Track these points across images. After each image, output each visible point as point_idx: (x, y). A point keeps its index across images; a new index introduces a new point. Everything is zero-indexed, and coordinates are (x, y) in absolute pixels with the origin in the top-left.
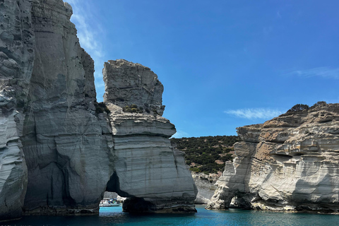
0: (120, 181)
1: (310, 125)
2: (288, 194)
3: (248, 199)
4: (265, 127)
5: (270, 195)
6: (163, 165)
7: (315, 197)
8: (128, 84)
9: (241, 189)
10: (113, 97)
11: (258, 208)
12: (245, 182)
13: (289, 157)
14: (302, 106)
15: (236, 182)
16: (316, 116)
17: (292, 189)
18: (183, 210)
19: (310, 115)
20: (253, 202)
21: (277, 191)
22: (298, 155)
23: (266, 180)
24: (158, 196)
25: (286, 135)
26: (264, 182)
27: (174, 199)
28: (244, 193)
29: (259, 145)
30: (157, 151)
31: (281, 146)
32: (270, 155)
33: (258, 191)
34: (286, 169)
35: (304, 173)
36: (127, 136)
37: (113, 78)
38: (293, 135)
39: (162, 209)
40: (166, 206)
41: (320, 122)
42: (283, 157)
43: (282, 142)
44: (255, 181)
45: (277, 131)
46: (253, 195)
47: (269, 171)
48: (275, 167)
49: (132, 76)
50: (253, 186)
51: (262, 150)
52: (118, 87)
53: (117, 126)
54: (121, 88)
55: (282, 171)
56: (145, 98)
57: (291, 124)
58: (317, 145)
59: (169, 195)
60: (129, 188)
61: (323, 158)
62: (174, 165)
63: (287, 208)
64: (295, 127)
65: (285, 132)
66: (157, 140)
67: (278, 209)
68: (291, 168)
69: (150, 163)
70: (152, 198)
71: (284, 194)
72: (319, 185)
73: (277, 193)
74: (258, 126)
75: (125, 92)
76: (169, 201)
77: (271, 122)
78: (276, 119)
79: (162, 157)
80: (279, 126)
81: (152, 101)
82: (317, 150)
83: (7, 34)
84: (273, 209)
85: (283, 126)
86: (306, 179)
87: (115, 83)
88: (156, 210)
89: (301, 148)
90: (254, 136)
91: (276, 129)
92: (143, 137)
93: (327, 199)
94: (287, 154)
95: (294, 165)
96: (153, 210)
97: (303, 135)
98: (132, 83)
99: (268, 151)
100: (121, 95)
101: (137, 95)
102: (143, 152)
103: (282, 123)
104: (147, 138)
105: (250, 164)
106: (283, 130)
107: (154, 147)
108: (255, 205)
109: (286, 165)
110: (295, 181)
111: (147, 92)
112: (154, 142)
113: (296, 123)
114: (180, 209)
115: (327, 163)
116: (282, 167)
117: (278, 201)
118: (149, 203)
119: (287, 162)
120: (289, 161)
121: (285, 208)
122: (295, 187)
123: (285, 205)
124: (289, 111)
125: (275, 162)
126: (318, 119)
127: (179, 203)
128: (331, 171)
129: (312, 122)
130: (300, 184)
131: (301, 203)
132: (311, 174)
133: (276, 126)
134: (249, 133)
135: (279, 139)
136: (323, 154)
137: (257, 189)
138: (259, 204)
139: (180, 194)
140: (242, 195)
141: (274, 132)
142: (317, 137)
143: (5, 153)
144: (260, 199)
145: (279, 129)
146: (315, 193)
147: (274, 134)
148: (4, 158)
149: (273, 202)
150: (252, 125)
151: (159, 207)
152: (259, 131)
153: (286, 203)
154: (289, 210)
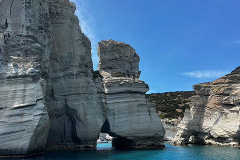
0: (111, 126)
2: (233, 133)
3: (202, 137)
4: (214, 84)
5: (219, 134)
6: (140, 114)
8: (115, 57)
9: (197, 130)
10: (104, 67)
11: (210, 144)
12: (200, 125)
13: (233, 106)
15: (193, 125)
17: (236, 129)
18: (155, 145)
20: (206, 139)
21: (225, 131)
23: (216, 123)
24: (137, 135)
25: (231, 89)
26: (214, 124)
27: (149, 138)
28: (199, 133)
29: (210, 97)
30: (135, 104)
31: (227, 97)
32: (218, 104)
33: (210, 131)
34: (230, 115)
36: (115, 93)
37: (104, 53)
38: (236, 89)
39: (140, 145)
40: (142, 143)
42: (229, 105)
43: (228, 95)
44: (207, 124)
45: (224, 87)
46: (206, 134)
47: (218, 116)
48: (222, 113)
49: (117, 51)
50: (206, 128)
51: (212, 101)
52: (108, 59)
53: (108, 87)
54: (110, 60)
55: (228, 116)
56: (127, 67)
57: (235, 81)
59: (145, 135)
60: (117, 130)
62: (148, 113)
63: (232, 143)
64: (238, 83)
65: (230, 87)
66: (136, 96)
67: (226, 144)
68: (235, 113)
69: (131, 112)
70: (133, 137)
71: (230, 133)
73: (225, 133)
74: (209, 83)
75: (112, 63)
76: (145, 139)
77: (219, 80)
78: (223, 78)
79: (140, 108)
80: (226, 83)
81: (131, 68)
83: (33, 26)
84: (221, 144)
85: (228, 83)
87: (105, 57)
88: (136, 145)
90: (206, 91)
91: (223, 85)
92: (126, 94)
94: (232, 103)
95: (238, 112)
96: (134, 145)
98: (118, 56)
99: (217, 102)
100: (110, 65)
101: (121, 64)
102: (126, 104)
103: (228, 80)
104: (129, 95)
105: (203, 111)
106: (228, 86)
107: (133, 101)
108: (207, 141)
109: (231, 111)
110: (238, 124)
111: (128, 62)
112: (134, 97)
113: (239, 80)
114: (153, 145)
116: (228, 113)
117: (225, 138)
118: (131, 141)
119: (232, 109)
120: (234, 109)
121: (230, 143)
122: (238, 128)
123: (231, 141)
124: (233, 71)
125: (222, 110)
127: (152, 141)
133: (223, 83)
134: (202, 88)
135: (226, 93)
137: (209, 130)
138: (210, 141)
139: (153, 134)
140: (197, 134)
141: (222, 87)
143: (35, 108)
144: (211, 137)
145: (225, 85)
147: (221, 89)
148: (34, 111)
149: (221, 139)
150: (205, 83)
151: (138, 143)
152: (210, 87)
153: (231, 139)
154: (234, 145)
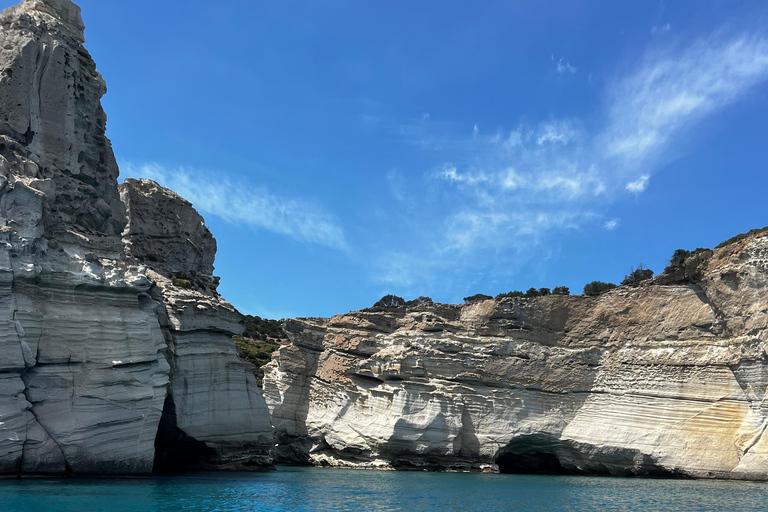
0: (178, 417)
1: (411, 333)
2: (381, 441)
3: (302, 448)
4: (334, 325)
5: (349, 442)
6: (231, 386)
7: (422, 447)
8: (165, 232)
9: (291, 430)
10: (141, 253)
11: (324, 463)
12: (299, 418)
13: (379, 381)
14: (396, 299)
15: (283, 417)
16: (419, 319)
17: (388, 433)
18: (255, 464)
19: (409, 317)
20: (313, 452)
21: (361, 435)
22: (393, 379)
23: (340, 416)
24: (226, 438)
25: (373, 344)
26: (336, 419)
27: (246, 446)
28: (294, 437)
29: (324, 354)
30: (222, 361)
31: (365, 361)
32: (346, 374)
33: (325, 434)
34: (372, 401)
35: (406, 410)
37: (140, 216)
38: (384, 346)
39: (228, 462)
40: (235, 457)
41: (426, 330)
42: (369, 380)
43: (367, 356)
44: (318, 417)
45: (358, 335)
46: (314, 440)
47: (345, 402)
48: (354, 396)
49: (170, 216)
50: (315, 426)
51: (330, 365)
54: (153, 237)
55: (368, 403)
56: (191, 261)
57: (380, 328)
58: (423, 368)
59: (239, 438)
60: (188, 424)
61: (433, 388)
62: (244, 386)
63: (378, 463)
64: (387, 333)
65: (372, 339)
67: (364, 464)
68: (385, 399)
69: (215, 381)
70: (217, 442)
71: (373, 441)
72: (428, 428)
73: (361, 440)
74: (321, 321)
75: (159, 245)
76: (239, 448)
77: (346, 319)
78: (355, 315)
79: (231, 372)
80: (362, 328)
81: (200, 268)
82: (422, 374)
84: (353, 464)
85: (367, 329)
86: (409, 419)
87: (143, 226)
88: (220, 463)
89: (402, 369)
90: (315, 338)
91: (356, 332)
92: (192, 335)
93: (437, 450)
94: (376, 376)
95: (390, 396)
96: (214, 463)
97: (402, 348)
99: (344, 369)
100: (153, 249)
101: (179, 253)
102: (207, 361)
103: (366, 323)
104: (206, 338)
105: (307, 386)
106: (368, 336)
107: (218, 354)
108: (317, 458)
109: (375, 394)
110: (394, 421)
111: (195, 249)
112: (216, 344)
113: (389, 327)
114: (251, 463)
115: (439, 396)
116: (366, 397)
117: (361, 451)
118: (211, 452)
119: (376, 389)
120: (379, 388)
121: (374, 463)
122: (392, 430)
123: (374, 458)
124: (377, 304)
125: (354, 388)
126: (423, 324)
127: (251, 452)
128: (444, 409)
129: (413, 328)
130: (401, 425)
131: (399, 455)
132: (416, 411)
133: (354, 327)
134: (307, 331)
135: (362, 350)
136: (433, 382)
137: (323, 431)
138: (324, 457)
139: (254, 437)
140: (290, 440)
141: (353, 336)
142: (423, 354)
144: (327, 448)
145: (362, 333)
146: (421, 440)
147: (353, 341)
149: (353, 453)
150: (311, 319)
151: (225, 458)
152: (323, 330)
153: (376, 454)
154: (381, 466)
